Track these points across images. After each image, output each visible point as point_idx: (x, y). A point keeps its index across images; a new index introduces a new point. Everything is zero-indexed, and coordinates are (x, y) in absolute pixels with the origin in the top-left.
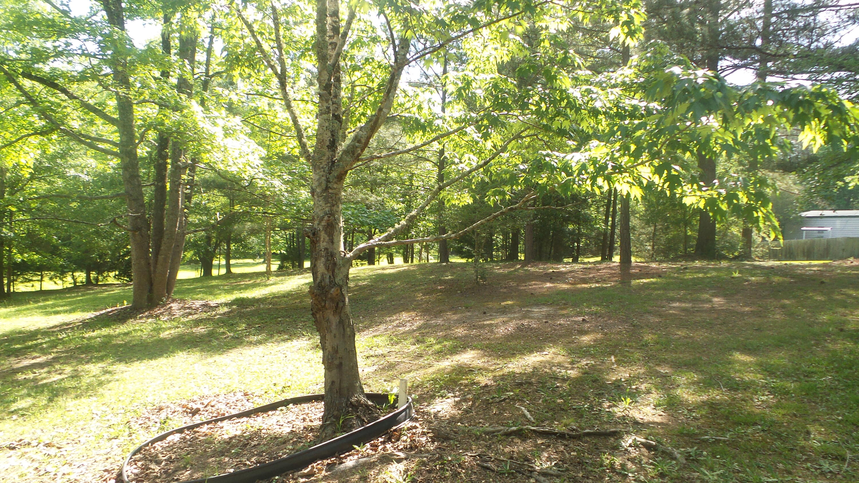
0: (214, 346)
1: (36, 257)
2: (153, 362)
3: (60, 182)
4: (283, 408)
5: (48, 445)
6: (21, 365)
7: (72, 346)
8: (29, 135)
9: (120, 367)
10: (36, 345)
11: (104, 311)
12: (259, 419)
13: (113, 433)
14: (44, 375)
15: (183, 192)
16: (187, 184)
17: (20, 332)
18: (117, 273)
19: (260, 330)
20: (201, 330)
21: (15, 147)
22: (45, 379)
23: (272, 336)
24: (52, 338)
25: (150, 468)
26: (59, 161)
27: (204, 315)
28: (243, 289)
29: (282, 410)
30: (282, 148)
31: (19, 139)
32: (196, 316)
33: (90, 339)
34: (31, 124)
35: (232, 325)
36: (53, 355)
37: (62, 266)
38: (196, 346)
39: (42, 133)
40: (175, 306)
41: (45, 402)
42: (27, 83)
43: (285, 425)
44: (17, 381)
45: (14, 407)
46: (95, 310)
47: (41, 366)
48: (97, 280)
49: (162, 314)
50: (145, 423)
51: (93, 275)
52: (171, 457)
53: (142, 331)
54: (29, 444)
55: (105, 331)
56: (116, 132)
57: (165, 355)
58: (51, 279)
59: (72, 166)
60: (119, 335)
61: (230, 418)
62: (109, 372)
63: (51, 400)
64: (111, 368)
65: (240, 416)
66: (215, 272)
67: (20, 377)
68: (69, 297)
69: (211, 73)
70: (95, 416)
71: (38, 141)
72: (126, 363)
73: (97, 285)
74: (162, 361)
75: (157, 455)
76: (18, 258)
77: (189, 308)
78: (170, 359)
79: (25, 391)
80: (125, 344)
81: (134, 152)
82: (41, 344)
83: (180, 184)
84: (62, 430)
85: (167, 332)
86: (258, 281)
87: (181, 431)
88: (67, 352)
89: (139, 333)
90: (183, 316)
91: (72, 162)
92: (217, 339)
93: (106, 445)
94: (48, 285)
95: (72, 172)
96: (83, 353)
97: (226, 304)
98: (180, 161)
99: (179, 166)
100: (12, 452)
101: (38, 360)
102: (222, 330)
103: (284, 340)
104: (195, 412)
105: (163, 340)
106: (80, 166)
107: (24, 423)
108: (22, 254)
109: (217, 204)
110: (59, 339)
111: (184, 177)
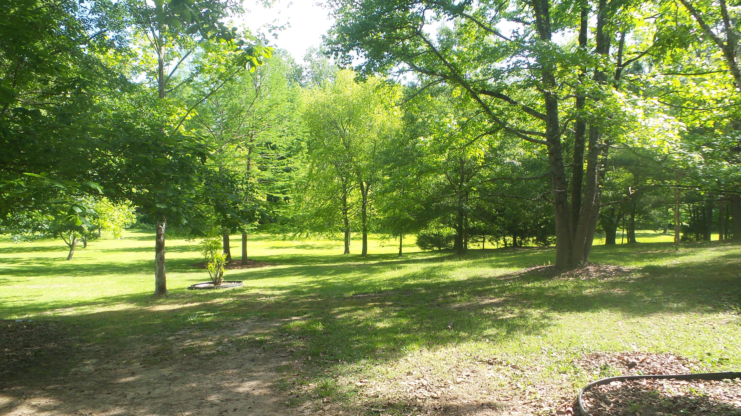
0: (635, 308)
1: (482, 224)
2: (581, 314)
3: (498, 169)
4: (729, 380)
5: (514, 367)
6: (483, 303)
7: (516, 293)
8: (483, 135)
9: (555, 315)
10: (492, 289)
11: (533, 268)
12: (701, 385)
13: (562, 368)
14: (501, 313)
15: (598, 170)
16: (602, 163)
17: (479, 279)
18: (535, 238)
19: (678, 299)
20: (618, 291)
21: (473, 145)
22: (501, 315)
23: (693, 306)
24: (501, 285)
25: (601, 406)
26: (498, 152)
27: (618, 279)
28: (652, 257)
29: (726, 382)
30: (694, 122)
31: (477, 139)
32: (610, 279)
33: (527, 288)
34: (484, 126)
35: (649, 290)
36: (503, 298)
37: (498, 231)
38: (616, 306)
39: (490, 133)
40: (591, 268)
41: (505, 333)
42: (482, 97)
43: (735, 398)
44: (483, 314)
45: (486, 333)
46: (527, 267)
47: (497, 305)
48: (521, 243)
49: (581, 274)
50: (586, 366)
51: (518, 239)
52: (617, 401)
53: (567, 287)
54: (501, 363)
55: (537, 284)
56: (542, 125)
57: (591, 310)
58: (490, 241)
59: (509, 156)
60: (549, 288)
61: (669, 378)
62: (548, 318)
63: (509, 332)
64: (548, 315)
65: (679, 378)
66: (618, 241)
67: (485, 311)
68: (506, 255)
69: (623, 63)
70: (543, 351)
71: (487, 138)
72: (559, 312)
73: (521, 247)
74: (588, 315)
75: (604, 396)
76: (471, 225)
77: (604, 271)
78: (596, 314)
79: (490, 323)
80: (555, 297)
81: (558, 140)
82: (494, 289)
83: (596, 163)
84: (522, 358)
85: (589, 291)
86: (666, 251)
87: (622, 379)
88: (512, 297)
89: (565, 289)
90: (600, 277)
91: (508, 152)
92: (636, 302)
93: (557, 377)
94: (488, 246)
95: (508, 160)
96: (524, 299)
97: (639, 271)
98: (596, 143)
99: (596, 148)
100: (490, 367)
101: (494, 301)
102: (639, 294)
103: (710, 312)
104: (632, 365)
105: (586, 297)
106: (513, 155)
107: (495, 346)
108: (473, 222)
109: (621, 180)
110: (506, 287)
111: (600, 157)
